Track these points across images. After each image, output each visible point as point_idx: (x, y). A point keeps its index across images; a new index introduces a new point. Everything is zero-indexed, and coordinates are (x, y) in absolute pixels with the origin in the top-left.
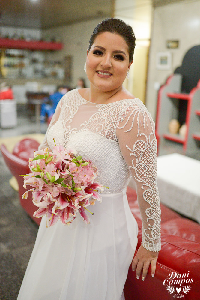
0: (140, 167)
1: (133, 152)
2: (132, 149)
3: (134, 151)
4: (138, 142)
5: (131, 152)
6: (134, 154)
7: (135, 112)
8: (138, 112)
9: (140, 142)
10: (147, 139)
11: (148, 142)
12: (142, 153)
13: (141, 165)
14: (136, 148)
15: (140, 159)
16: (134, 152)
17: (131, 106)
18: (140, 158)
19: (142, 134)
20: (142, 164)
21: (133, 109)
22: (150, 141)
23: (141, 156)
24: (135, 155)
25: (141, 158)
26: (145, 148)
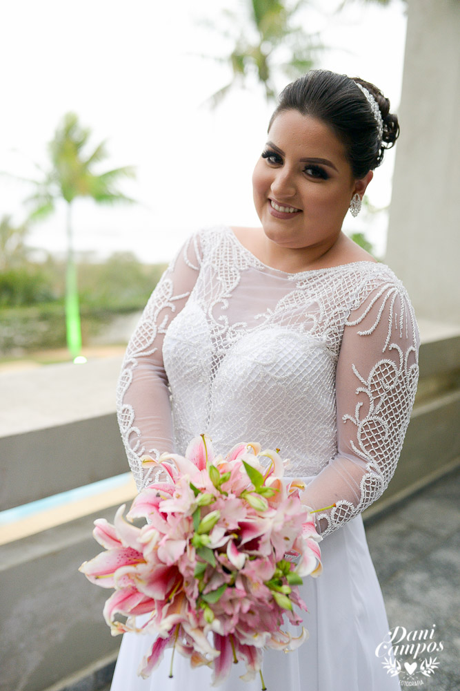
0: (372, 425)
1: (367, 387)
2: (366, 380)
3: (370, 383)
4: (383, 365)
5: (362, 385)
6: (367, 392)
7: (386, 290)
8: (393, 292)
9: (388, 365)
10: (402, 360)
11: (403, 368)
12: (385, 393)
13: (378, 423)
14: (375, 377)
15: (378, 406)
16: (370, 388)
17: (379, 277)
18: (380, 404)
19: (394, 345)
20: (380, 419)
21: (383, 285)
22: (406, 368)
23: (382, 400)
24: (370, 395)
25: (383, 406)
26: (395, 382)
